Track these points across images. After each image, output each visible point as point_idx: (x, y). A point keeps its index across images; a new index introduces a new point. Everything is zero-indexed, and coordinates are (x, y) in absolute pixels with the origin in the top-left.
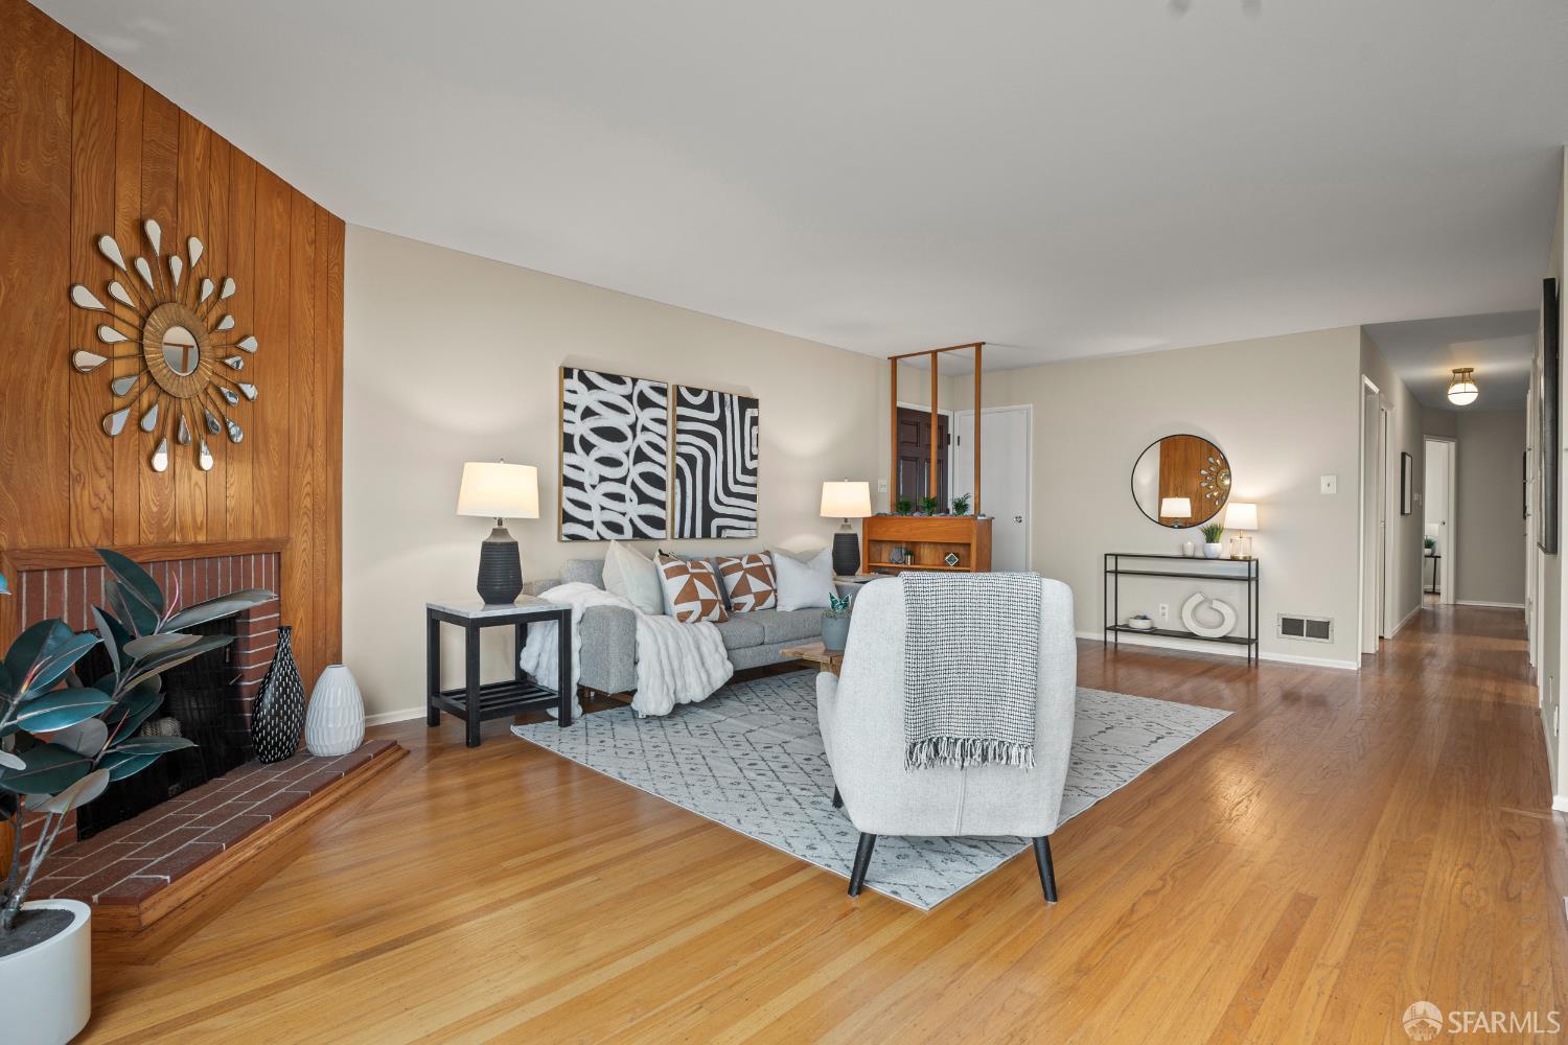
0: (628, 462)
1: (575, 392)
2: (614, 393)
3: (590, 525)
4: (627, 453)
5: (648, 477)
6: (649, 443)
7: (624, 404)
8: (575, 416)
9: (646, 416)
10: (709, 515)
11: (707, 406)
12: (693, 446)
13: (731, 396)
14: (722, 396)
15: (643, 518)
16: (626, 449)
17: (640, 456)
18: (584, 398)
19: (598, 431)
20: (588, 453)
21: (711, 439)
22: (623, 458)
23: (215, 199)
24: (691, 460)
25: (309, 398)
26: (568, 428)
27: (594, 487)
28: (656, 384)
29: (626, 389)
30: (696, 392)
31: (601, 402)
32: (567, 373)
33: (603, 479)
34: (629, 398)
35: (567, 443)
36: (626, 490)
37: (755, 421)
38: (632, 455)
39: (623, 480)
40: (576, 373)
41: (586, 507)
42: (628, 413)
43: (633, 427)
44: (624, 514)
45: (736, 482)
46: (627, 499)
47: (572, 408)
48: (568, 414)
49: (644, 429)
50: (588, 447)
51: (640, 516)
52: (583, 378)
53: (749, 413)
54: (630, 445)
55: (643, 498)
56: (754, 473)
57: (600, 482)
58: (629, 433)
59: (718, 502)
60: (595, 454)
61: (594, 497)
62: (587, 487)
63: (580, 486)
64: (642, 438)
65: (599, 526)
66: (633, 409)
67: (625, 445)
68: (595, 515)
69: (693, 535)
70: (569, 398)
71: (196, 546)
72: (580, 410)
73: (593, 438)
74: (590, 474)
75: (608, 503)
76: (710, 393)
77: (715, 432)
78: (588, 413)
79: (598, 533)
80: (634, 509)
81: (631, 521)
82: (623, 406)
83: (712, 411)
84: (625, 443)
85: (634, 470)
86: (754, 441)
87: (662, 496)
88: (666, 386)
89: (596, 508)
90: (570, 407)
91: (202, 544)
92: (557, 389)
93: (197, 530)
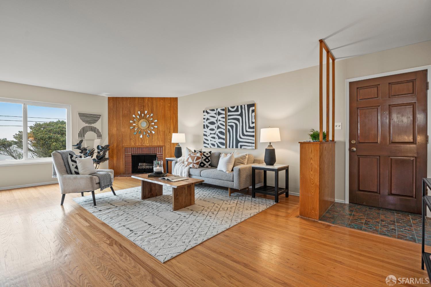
0: (216, 129)
2: (212, 113)
3: (208, 144)
4: (216, 127)
5: (221, 133)
6: (221, 124)
7: (215, 115)
8: (205, 121)
9: (219, 117)
10: (238, 142)
11: (237, 110)
12: (232, 122)
13: (244, 105)
14: (241, 106)
15: (219, 143)
16: (215, 126)
17: (219, 127)
18: (207, 116)
19: (209, 123)
20: (208, 128)
21: (238, 120)
22: (215, 128)
23: (150, 105)
24: (232, 127)
25: (169, 125)
26: (204, 124)
27: (209, 136)
28: (222, 109)
29: (215, 112)
30: (233, 107)
31: (210, 116)
32: (204, 112)
33: (211, 134)
34: (216, 114)
35: (204, 127)
36: (215, 136)
37: (253, 111)
39: (215, 134)
42: (216, 117)
43: (217, 121)
44: (215, 142)
45: (247, 131)
46: (216, 138)
49: (219, 120)
50: (208, 127)
51: (219, 142)
52: (206, 112)
53: (251, 109)
54: (216, 125)
55: (220, 138)
56: (253, 128)
57: (210, 134)
58: (216, 122)
59: (240, 138)
60: (209, 128)
61: (209, 138)
62: (208, 136)
63: (206, 135)
64: (219, 123)
65: (210, 145)
66: (217, 116)
68: (209, 142)
69: (233, 147)
70: (204, 117)
71: (147, 146)
72: (206, 119)
73: (209, 125)
74: (208, 133)
75: (212, 139)
76: (238, 107)
77: (240, 117)
78: (208, 119)
80: (217, 141)
81: (217, 143)
83: (238, 111)
85: (217, 131)
86: (253, 118)
87: (224, 137)
88: (224, 108)
89: (209, 140)
90: (204, 119)
91: (148, 146)
92: (202, 115)
93: (147, 144)
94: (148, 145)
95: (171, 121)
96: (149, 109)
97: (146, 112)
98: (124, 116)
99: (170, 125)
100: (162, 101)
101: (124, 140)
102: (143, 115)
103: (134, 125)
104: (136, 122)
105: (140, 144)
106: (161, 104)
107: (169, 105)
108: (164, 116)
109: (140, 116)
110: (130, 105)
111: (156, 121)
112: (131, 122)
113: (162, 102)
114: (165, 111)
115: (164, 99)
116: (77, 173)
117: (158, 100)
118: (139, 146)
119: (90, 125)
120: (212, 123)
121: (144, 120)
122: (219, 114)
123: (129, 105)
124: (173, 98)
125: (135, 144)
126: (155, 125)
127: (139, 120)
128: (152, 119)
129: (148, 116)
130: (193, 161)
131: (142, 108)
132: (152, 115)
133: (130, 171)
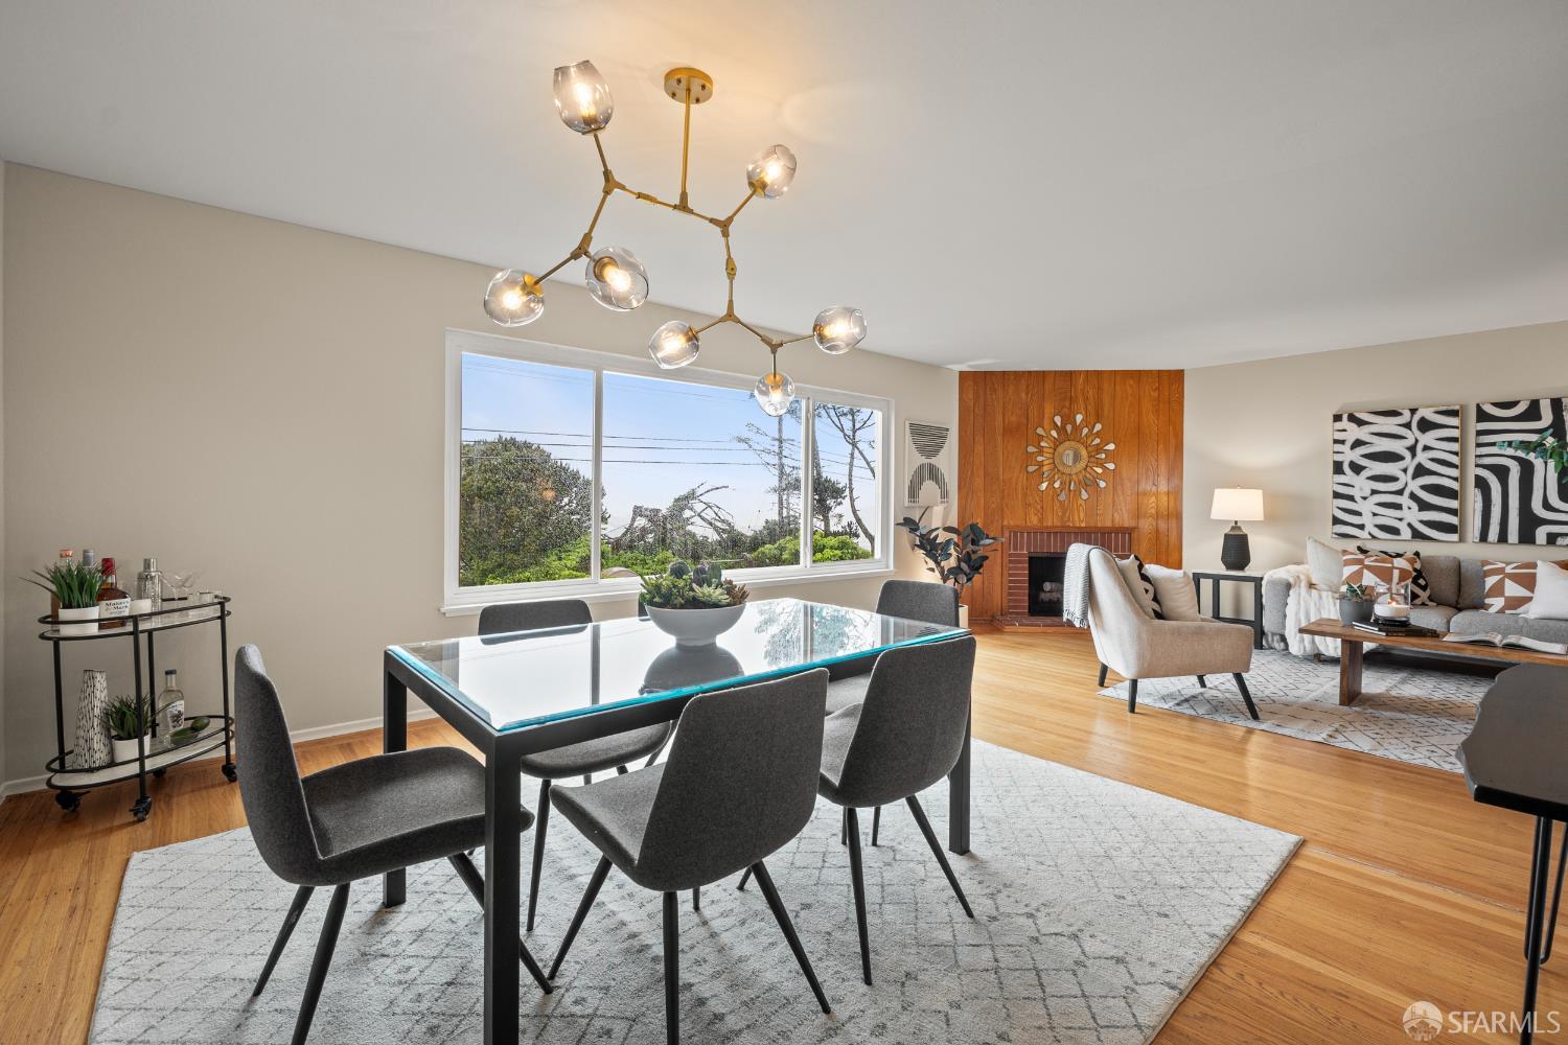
0: (1405, 477)
1: (1345, 430)
2: (1389, 425)
3: (1361, 527)
4: (1405, 471)
5: (1435, 489)
6: (1433, 460)
7: (1401, 431)
8: (1346, 448)
9: (1428, 438)
10: (1532, 522)
11: (1530, 415)
12: (1502, 456)
14: (1556, 401)
15: (1425, 522)
16: (1402, 467)
17: (1420, 471)
18: (1354, 432)
19: (1365, 456)
20: (1358, 473)
22: (1398, 474)
23: (1091, 395)
24: (1499, 470)
25: (1154, 462)
26: (1338, 458)
27: (1364, 498)
28: (1444, 408)
29: (1400, 420)
30: (1506, 405)
31: (1373, 434)
32: (1337, 418)
33: (1374, 492)
34: (1408, 426)
35: (1338, 468)
36: (1404, 500)
38: (1411, 471)
39: (1400, 492)
40: (1345, 417)
41: (1358, 514)
42: (1406, 438)
43: (1412, 449)
44: (1400, 520)
46: (1405, 507)
47: (1342, 442)
48: (1338, 447)
49: (1426, 448)
50: (1357, 469)
51: (1421, 521)
52: (1352, 418)
54: (1407, 464)
55: (1424, 506)
57: (1371, 494)
58: (1407, 455)
59: (1549, 508)
60: (1365, 474)
61: (1365, 506)
62: (1357, 498)
63: (1351, 498)
64: (1423, 456)
65: (1371, 529)
66: (1411, 436)
67: (1401, 464)
68: (1367, 519)
69: (1502, 540)
70: (1340, 436)
71: (1080, 528)
72: (1349, 443)
73: (1366, 462)
74: (1361, 489)
75: (1383, 510)
76: (1535, 402)
78: (1358, 443)
79: (1370, 534)
80: (1412, 515)
81: (1410, 525)
82: (1399, 433)
83: (1537, 418)
84: (1401, 462)
85: (1413, 484)
87: (1454, 504)
88: (1457, 408)
89: (1367, 514)
90: (1336, 441)
91: (1083, 527)
92: (1329, 431)
93: (1079, 522)
94: (1083, 525)
96: (1089, 407)
97: (1079, 418)
98: (1009, 431)
99: (1157, 461)
100: (1131, 382)
101: (1007, 506)
102: (1069, 428)
103: (1040, 459)
104: (1045, 450)
105: (1057, 523)
106: (1130, 391)
107: (1156, 394)
108: (1139, 431)
109: (1061, 430)
110: (1027, 394)
111: (1111, 447)
112: (1031, 449)
113: (1131, 386)
114: (1140, 414)
115: (1137, 375)
116: (1159, 616)
117: (1118, 378)
118: (1053, 527)
119: (929, 461)
120: (1385, 457)
121: (1072, 443)
122: (1425, 426)
123: (1023, 395)
124: (1169, 372)
125: (1041, 520)
126: (1107, 460)
127: (1057, 443)
128: (1097, 441)
129: (1085, 431)
131: (1067, 404)
132: (1098, 427)
133: (1024, 607)
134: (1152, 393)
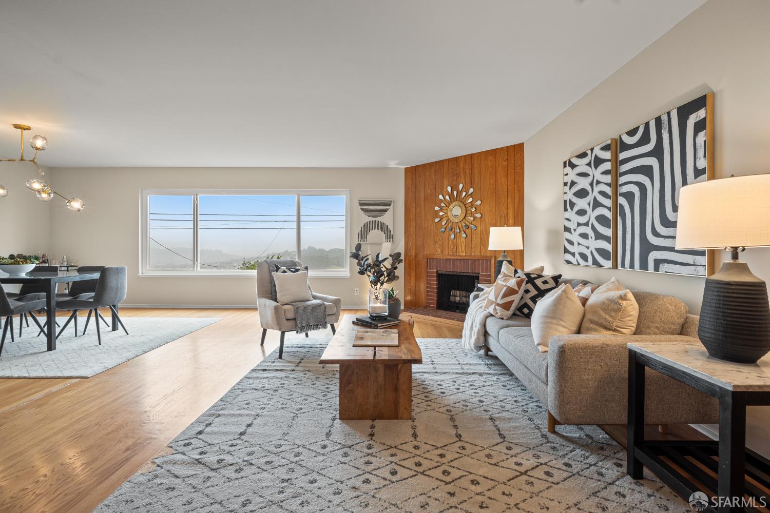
0: (589, 210)
1: (567, 174)
2: (583, 165)
4: (589, 204)
5: (601, 219)
6: (601, 193)
7: (587, 169)
8: (568, 189)
9: (597, 173)
10: (647, 248)
11: (645, 140)
12: (631, 183)
13: (669, 113)
14: (659, 120)
15: (598, 250)
16: (588, 201)
17: (596, 204)
18: (572, 175)
19: (576, 194)
20: (572, 210)
21: (647, 171)
22: (587, 207)
23: (467, 171)
24: (630, 196)
26: (566, 197)
27: (575, 230)
28: (605, 144)
29: (586, 160)
30: (632, 133)
31: (578, 174)
32: (565, 165)
33: (579, 225)
34: (589, 164)
35: (565, 206)
36: (588, 230)
37: (700, 126)
38: (592, 205)
39: (586, 224)
40: (567, 163)
41: (573, 243)
42: (589, 175)
43: (591, 184)
44: (588, 248)
45: (676, 209)
46: (590, 237)
47: (567, 184)
48: (565, 189)
49: (598, 182)
50: (572, 205)
51: (596, 249)
52: (570, 163)
53: (692, 120)
54: (590, 198)
55: (599, 236)
57: (577, 227)
58: (590, 189)
59: (656, 233)
60: (576, 209)
61: (575, 237)
63: (570, 231)
64: (597, 189)
65: (577, 256)
66: (591, 171)
67: (587, 199)
68: (575, 249)
69: (632, 266)
70: (566, 179)
71: (462, 256)
72: (569, 184)
73: (575, 200)
74: (574, 223)
75: (582, 240)
76: (647, 125)
77: (653, 161)
78: (573, 183)
79: (577, 260)
80: (593, 244)
81: (592, 253)
82: (587, 171)
83: (648, 141)
84: (587, 197)
85: (592, 215)
86: (701, 153)
87: (608, 232)
88: (609, 142)
89: (576, 244)
91: (464, 256)
92: (562, 175)
93: (463, 252)
94: (464, 254)
95: (509, 199)
96: (466, 178)
97: (461, 186)
98: (426, 199)
99: (507, 209)
100: (491, 158)
101: (426, 243)
102: (455, 193)
103: (441, 214)
104: (444, 208)
105: (450, 253)
106: (490, 165)
107: (505, 164)
108: (495, 190)
109: (451, 195)
110: (435, 176)
111: (479, 202)
112: (437, 208)
113: (491, 160)
114: (496, 179)
115: (495, 152)
117: (483, 157)
118: (448, 255)
119: (375, 219)
120: (582, 194)
121: (457, 203)
123: (433, 176)
124: (514, 146)
125: (442, 252)
126: (476, 211)
127: (450, 203)
128: (471, 200)
129: (464, 194)
130: (496, 298)
131: (455, 178)
132: (471, 190)
133: (434, 304)
134: (504, 163)
